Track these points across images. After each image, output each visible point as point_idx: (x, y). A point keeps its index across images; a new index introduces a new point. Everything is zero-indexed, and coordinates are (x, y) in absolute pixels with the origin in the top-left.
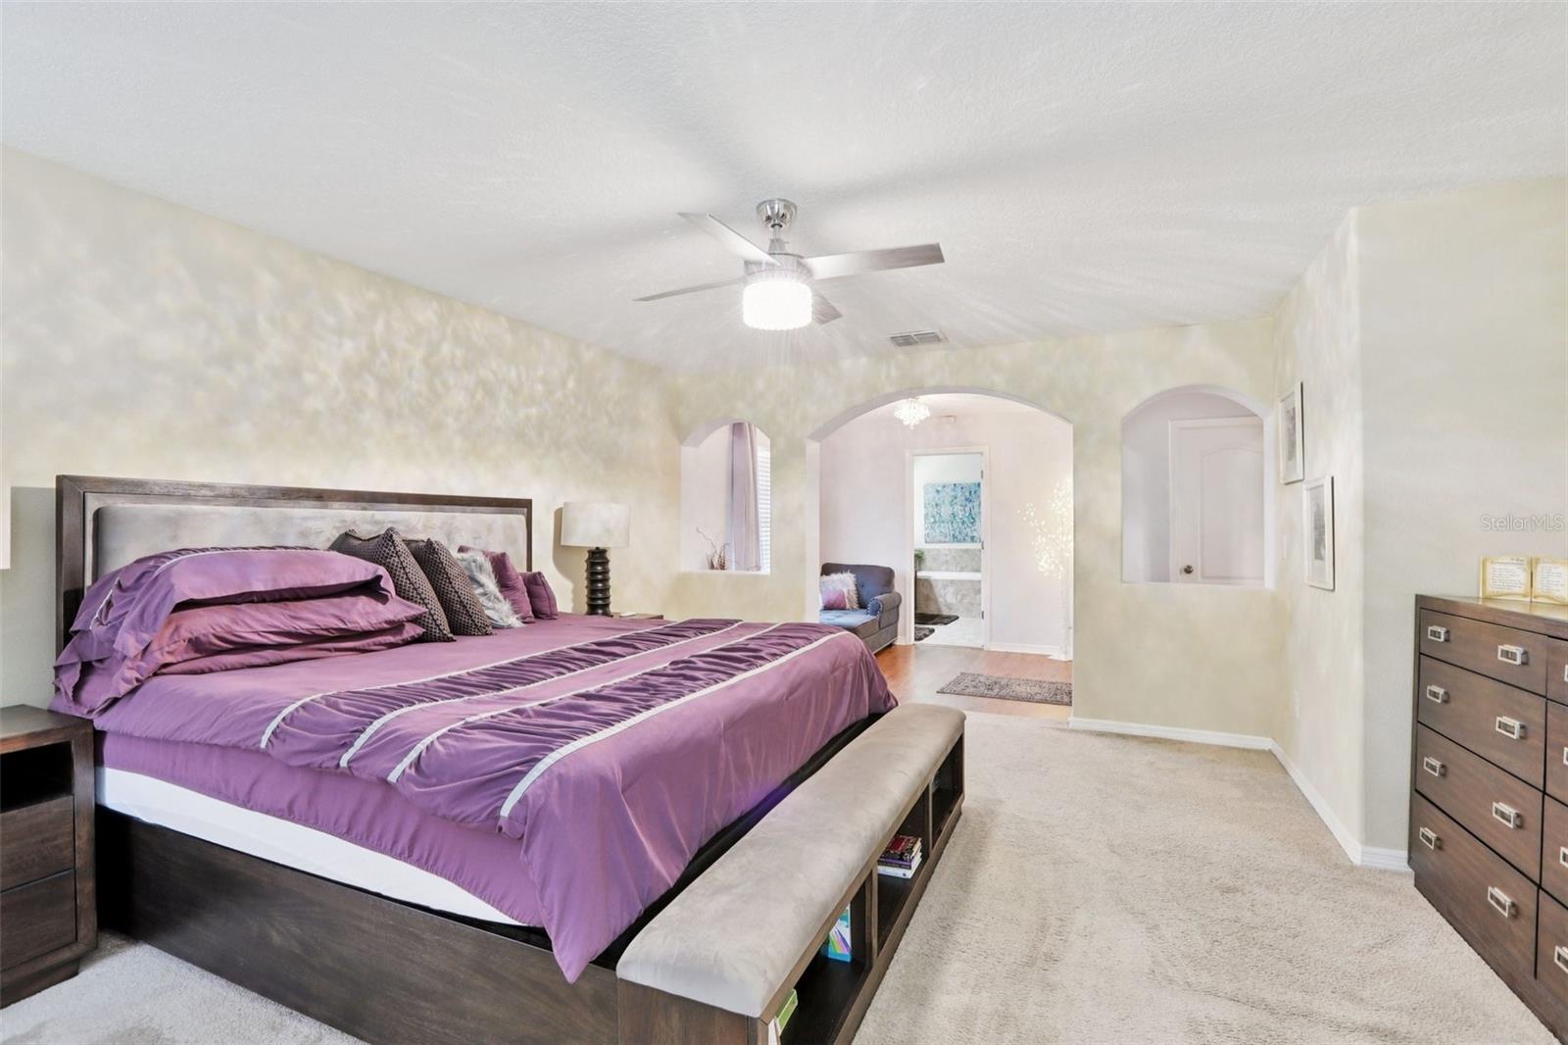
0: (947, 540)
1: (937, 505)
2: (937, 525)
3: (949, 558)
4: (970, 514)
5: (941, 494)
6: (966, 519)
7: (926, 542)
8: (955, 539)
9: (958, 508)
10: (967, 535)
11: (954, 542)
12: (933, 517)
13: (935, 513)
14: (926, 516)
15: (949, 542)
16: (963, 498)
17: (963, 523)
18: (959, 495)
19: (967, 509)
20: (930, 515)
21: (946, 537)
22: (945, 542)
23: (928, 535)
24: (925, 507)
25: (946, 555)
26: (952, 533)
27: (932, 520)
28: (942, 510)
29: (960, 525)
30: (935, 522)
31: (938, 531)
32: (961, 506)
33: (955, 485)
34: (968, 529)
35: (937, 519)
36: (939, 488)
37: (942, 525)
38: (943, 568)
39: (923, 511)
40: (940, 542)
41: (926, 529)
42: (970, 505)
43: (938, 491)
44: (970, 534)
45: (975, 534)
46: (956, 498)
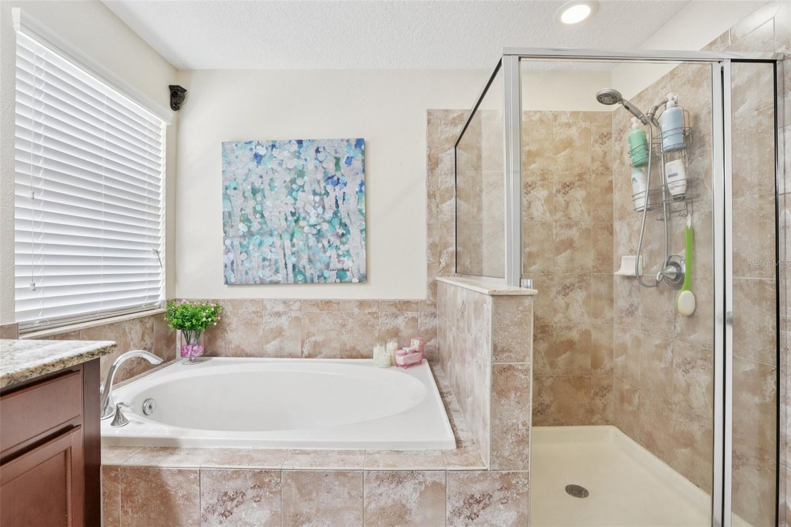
0: (280, 277)
1: (254, 192)
2: (256, 239)
3: (284, 321)
4: (335, 214)
5: (269, 165)
6: (325, 227)
7: (226, 283)
8: (299, 276)
9: (305, 198)
10: (328, 266)
11: (296, 283)
12: (246, 220)
13: (249, 211)
14: (228, 216)
15: (287, 284)
16: (320, 176)
17: (319, 235)
18: (310, 166)
19: (329, 202)
20: (237, 213)
21: (277, 271)
22: (277, 283)
23: (231, 266)
24: (226, 196)
25: (278, 314)
26: (291, 260)
27: (243, 228)
28: (268, 203)
29: (312, 241)
30: (250, 234)
31: (256, 256)
32: (315, 193)
33: (300, 142)
34: (332, 252)
35: (255, 226)
36: (262, 151)
37: (268, 240)
38: (270, 347)
39: (218, 207)
40: (262, 283)
41: (227, 251)
42: (335, 192)
43: (258, 157)
44: (335, 264)
45: (348, 263)
46: (301, 174)
